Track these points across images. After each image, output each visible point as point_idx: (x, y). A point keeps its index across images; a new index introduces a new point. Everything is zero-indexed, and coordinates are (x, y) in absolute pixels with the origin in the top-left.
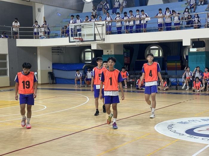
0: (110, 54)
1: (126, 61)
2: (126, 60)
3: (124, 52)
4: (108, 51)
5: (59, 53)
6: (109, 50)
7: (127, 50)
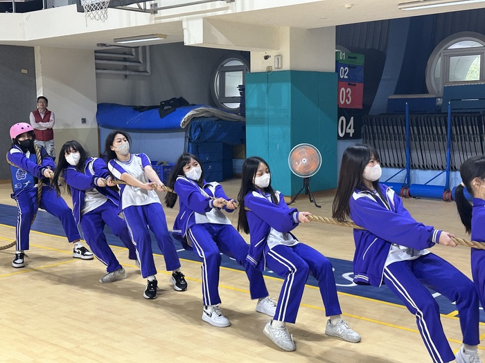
0: (274, 69)
1: (347, 98)
2: (346, 96)
3: (338, 64)
4: (266, 58)
5: (128, 73)
6: (272, 53)
7: (354, 55)
